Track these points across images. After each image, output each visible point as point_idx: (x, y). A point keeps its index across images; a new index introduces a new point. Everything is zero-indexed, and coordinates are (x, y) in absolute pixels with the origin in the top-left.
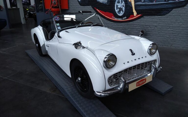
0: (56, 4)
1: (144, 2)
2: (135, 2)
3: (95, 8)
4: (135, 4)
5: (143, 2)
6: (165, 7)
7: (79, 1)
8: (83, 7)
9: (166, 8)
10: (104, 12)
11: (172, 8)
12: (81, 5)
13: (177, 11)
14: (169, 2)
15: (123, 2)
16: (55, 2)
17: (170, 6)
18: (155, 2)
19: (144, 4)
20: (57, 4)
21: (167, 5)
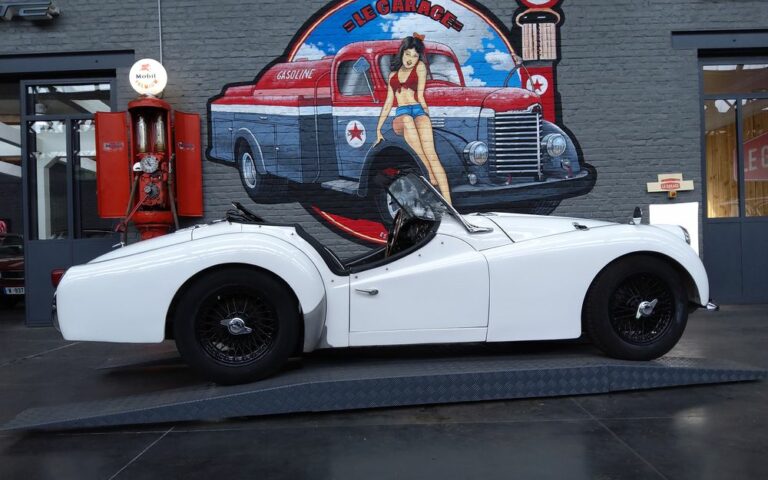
0: (158, 195)
1: (478, 183)
2: (451, 186)
3: (317, 210)
4: (450, 191)
5: (474, 185)
6: (540, 196)
7: (247, 189)
8: (269, 206)
9: (542, 199)
10: (349, 220)
11: (560, 198)
12: (256, 201)
13: (574, 206)
14: (548, 181)
15: (413, 188)
16: (154, 189)
17: (554, 192)
18: (510, 183)
19: (477, 189)
20: (161, 195)
21: (544, 191)
